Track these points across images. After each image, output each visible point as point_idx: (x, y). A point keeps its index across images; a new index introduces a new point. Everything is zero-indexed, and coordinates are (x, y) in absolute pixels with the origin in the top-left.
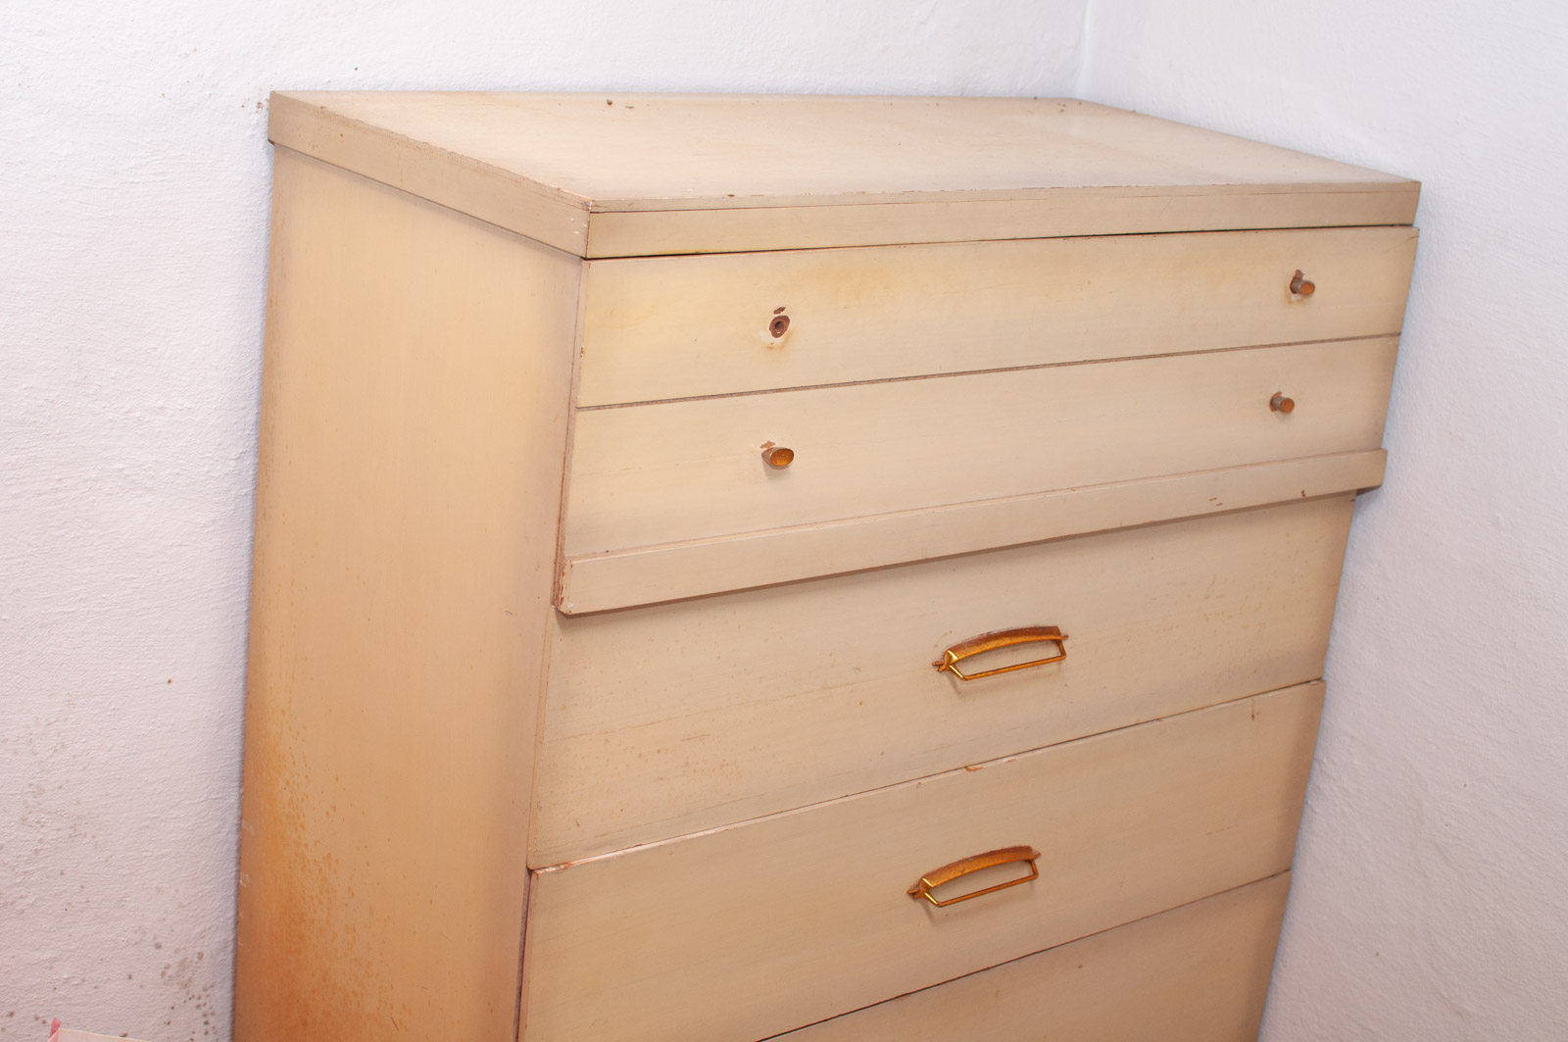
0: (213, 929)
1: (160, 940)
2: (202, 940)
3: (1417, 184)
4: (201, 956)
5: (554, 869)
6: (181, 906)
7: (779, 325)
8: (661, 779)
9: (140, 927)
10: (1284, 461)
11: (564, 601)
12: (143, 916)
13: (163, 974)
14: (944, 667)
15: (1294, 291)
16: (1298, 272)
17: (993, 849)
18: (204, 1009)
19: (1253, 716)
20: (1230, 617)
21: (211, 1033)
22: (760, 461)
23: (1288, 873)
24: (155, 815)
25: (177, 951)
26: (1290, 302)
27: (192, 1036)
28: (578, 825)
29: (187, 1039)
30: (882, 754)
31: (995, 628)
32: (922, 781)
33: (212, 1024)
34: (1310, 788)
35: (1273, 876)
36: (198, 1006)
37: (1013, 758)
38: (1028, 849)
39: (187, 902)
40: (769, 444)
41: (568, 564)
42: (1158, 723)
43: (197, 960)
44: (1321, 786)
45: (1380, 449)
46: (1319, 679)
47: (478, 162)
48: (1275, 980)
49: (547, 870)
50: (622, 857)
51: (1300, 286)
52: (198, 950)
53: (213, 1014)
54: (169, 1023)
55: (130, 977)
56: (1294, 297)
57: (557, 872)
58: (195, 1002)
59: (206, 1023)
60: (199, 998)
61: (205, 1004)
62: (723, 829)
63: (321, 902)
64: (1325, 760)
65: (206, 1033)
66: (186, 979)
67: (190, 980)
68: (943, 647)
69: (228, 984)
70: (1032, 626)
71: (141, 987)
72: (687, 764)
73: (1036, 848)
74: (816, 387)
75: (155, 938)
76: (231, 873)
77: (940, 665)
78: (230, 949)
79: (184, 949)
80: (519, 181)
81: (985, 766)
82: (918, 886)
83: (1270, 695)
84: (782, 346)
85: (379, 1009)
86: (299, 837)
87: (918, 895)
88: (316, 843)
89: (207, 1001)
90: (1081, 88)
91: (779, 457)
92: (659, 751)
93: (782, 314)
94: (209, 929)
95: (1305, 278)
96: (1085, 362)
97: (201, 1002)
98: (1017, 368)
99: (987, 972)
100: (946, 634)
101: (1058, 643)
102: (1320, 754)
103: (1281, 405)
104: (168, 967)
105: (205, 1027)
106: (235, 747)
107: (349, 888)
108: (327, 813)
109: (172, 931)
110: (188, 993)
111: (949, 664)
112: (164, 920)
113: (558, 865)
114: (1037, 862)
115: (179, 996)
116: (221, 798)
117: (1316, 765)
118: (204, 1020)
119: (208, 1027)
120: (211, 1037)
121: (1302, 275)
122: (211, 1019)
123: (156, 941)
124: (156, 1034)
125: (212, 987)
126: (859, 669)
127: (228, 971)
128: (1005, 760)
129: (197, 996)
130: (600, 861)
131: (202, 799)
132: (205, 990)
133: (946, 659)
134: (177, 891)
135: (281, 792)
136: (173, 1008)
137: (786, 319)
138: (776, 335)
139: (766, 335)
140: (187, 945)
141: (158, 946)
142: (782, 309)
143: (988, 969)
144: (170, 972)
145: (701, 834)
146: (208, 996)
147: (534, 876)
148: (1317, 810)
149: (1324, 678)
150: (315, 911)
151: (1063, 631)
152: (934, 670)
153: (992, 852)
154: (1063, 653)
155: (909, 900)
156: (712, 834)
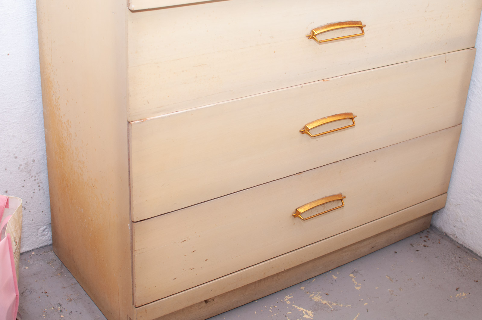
0: (37, 151)
1: (16, 155)
2: (34, 155)
4: (34, 161)
5: (139, 121)
6: (23, 142)
8: (185, 83)
9: (8, 150)
11: (131, 4)
12: (8, 146)
13: (19, 168)
14: (311, 37)
17: (336, 114)
18: (37, 181)
19: (446, 61)
20: (436, 20)
21: (41, 190)
23: (460, 125)
24: (8, 107)
25: (24, 159)
27: (34, 191)
28: (148, 103)
29: (32, 192)
30: (285, 73)
31: (334, 21)
32: (303, 85)
33: (41, 187)
34: (469, 92)
35: (454, 126)
36: (35, 180)
37: (343, 76)
38: (351, 114)
39: (26, 140)
42: (406, 63)
43: (32, 162)
44: (474, 91)
46: (474, 47)
48: (455, 167)
49: (135, 122)
50: (170, 116)
52: (32, 159)
53: (41, 183)
54: (24, 187)
55: (6, 170)
57: (140, 123)
58: (33, 178)
59: (39, 186)
60: (35, 177)
61: (38, 179)
62: (215, 104)
63: (68, 139)
64: (475, 80)
65: (40, 190)
66: (29, 170)
67: (30, 170)
68: (310, 29)
69: (46, 171)
70: (350, 21)
71: (11, 173)
72: (197, 77)
73: (355, 113)
75: (14, 155)
76: (42, 129)
77: (309, 36)
78: (46, 158)
79: (27, 158)
81: (331, 79)
82: (304, 129)
83: (453, 53)
85: (88, 180)
86: (59, 114)
87: (304, 132)
88: (64, 115)
89: (38, 178)
92: (183, 71)
94: (36, 150)
97: (36, 178)
99: (336, 163)
100: (311, 23)
101: (361, 28)
102: (473, 78)
104: (21, 165)
105: (39, 187)
106: (39, 80)
107: (75, 133)
108: (66, 103)
109: (21, 151)
110: (30, 175)
111: (313, 35)
112: (17, 147)
113: (141, 120)
114: (355, 119)
115: (27, 176)
116: (35, 100)
117: (472, 82)
118: (38, 185)
119: (40, 188)
120: (42, 191)
122: (40, 184)
123: (15, 156)
124: (19, 191)
125: (40, 172)
126: (273, 37)
127: (45, 166)
128: (340, 77)
129: (34, 176)
130: (159, 118)
131: (28, 101)
132: (37, 174)
133: (312, 33)
134: (21, 136)
135: (52, 96)
136: (25, 181)
140: (28, 157)
141: (16, 158)
143: (336, 162)
144: (22, 167)
145: (205, 106)
146: (38, 176)
147: (130, 125)
148: (472, 100)
149: (475, 47)
150: (66, 142)
151: (363, 24)
152: (307, 38)
153: (335, 115)
154: (363, 32)
155: (300, 134)
156: (210, 107)
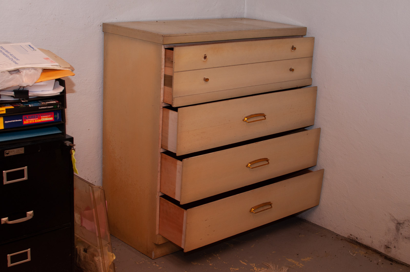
3: (306, 28)
7: (205, 57)
10: (293, 80)
11: (174, 105)
15: (292, 49)
16: (293, 46)
22: (204, 81)
26: (292, 51)
40: (205, 78)
41: (174, 98)
45: (311, 78)
47: (143, 31)
51: (293, 48)
56: (293, 50)
68: (244, 117)
72: (202, 137)
73: (268, 158)
74: (212, 68)
80: (151, 33)
82: (248, 165)
84: (206, 61)
90: (245, 16)
91: (206, 80)
92: (197, 135)
93: (206, 55)
95: (294, 47)
96: (256, 63)
98: (245, 64)
101: (264, 116)
103: (292, 70)
114: (269, 161)
121: (294, 46)
126: (230, 121)
133: (245, 119)
137: (206, 56)
138: (205, 59)
139: (203, 59)
142: (205, 55)
151: (265, 114)
152: (243, 121)
153: (261, 159)
154: (266, 118)
